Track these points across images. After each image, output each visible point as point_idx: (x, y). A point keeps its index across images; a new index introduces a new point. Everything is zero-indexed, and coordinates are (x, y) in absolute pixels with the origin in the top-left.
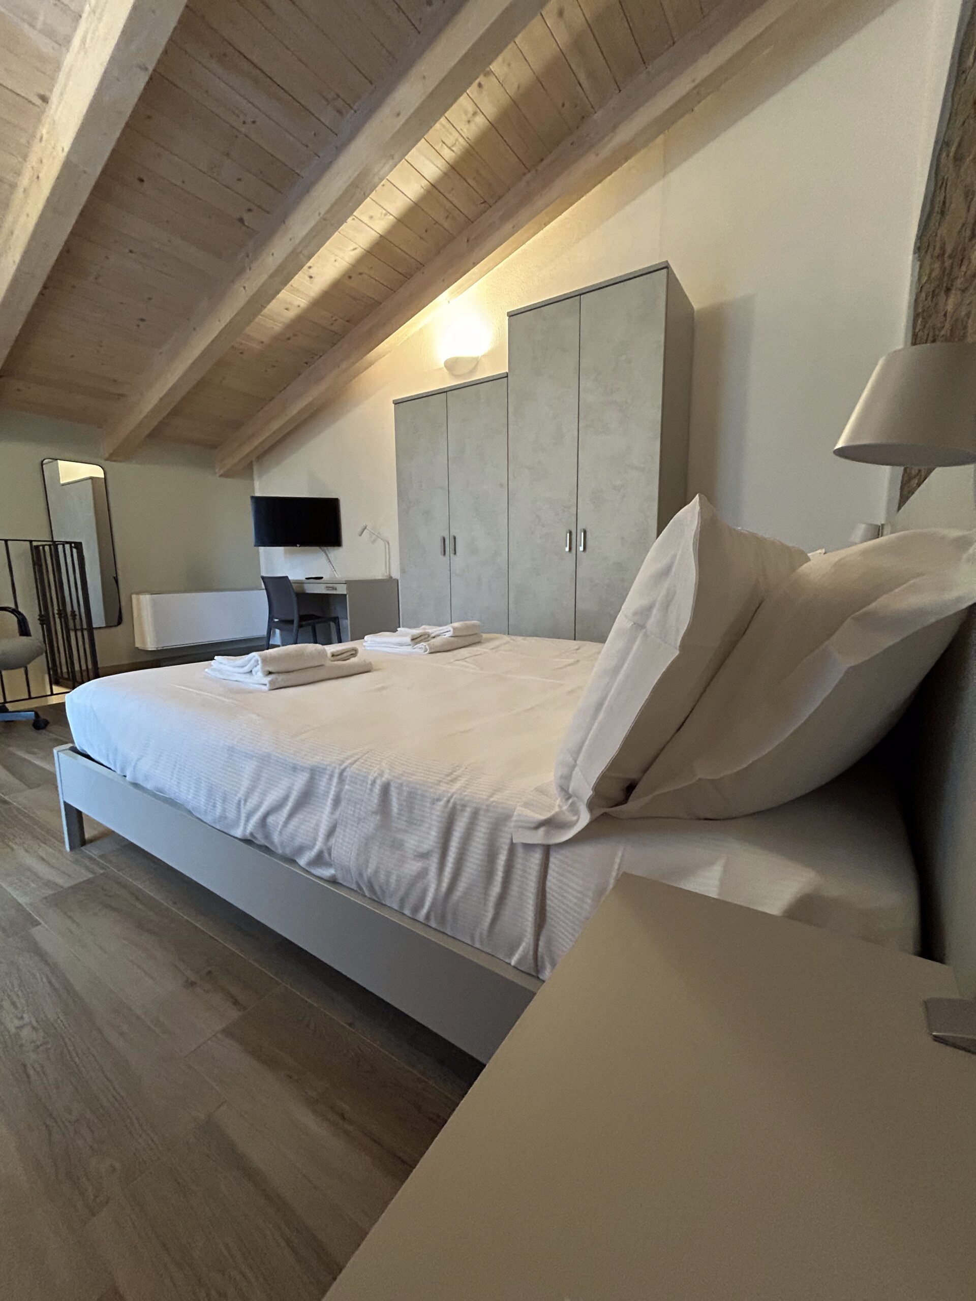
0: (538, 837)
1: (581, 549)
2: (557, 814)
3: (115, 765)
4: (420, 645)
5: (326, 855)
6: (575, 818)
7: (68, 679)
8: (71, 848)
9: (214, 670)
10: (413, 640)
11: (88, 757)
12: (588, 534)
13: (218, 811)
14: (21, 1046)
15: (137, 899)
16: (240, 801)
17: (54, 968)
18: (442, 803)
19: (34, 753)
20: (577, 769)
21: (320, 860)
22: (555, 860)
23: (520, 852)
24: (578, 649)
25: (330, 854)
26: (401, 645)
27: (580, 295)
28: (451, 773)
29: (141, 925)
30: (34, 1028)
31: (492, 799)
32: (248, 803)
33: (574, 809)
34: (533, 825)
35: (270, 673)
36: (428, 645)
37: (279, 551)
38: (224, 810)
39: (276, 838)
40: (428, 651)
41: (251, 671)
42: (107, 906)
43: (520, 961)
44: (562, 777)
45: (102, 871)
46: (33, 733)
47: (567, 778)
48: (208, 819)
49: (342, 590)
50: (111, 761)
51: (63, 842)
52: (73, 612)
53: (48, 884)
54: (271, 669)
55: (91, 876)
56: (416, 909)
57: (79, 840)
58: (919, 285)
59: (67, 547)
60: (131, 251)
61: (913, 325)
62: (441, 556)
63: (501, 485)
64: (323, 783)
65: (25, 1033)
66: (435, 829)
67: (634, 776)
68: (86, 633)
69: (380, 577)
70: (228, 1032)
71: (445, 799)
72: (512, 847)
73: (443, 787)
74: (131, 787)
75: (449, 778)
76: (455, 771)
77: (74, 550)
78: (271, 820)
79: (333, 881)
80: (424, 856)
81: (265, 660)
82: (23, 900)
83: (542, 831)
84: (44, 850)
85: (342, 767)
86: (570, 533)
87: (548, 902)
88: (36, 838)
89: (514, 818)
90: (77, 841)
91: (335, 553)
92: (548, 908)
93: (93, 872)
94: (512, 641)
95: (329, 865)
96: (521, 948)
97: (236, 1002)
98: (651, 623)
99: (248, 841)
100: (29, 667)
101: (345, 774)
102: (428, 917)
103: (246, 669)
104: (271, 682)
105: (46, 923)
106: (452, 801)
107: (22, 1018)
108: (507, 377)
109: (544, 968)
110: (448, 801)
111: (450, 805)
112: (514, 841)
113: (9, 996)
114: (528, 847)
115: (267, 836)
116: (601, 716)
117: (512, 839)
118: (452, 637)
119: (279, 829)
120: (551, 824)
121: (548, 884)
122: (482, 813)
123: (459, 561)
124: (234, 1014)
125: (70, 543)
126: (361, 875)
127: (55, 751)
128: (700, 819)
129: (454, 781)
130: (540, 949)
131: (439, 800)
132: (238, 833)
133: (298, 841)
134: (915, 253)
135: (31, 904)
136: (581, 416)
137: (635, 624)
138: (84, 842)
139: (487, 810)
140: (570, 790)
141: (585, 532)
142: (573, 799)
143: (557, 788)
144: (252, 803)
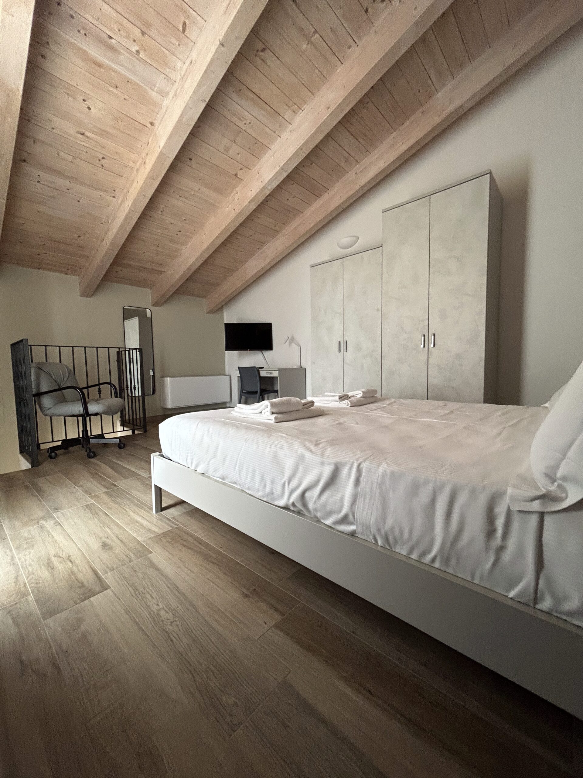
0: (536, 506)
1: (432, 346)
2: (547, 492)
4: (344, 402)
5: (351, 517)
8: (157, 512)
9: (236, 412)
10: (339, 398)
12: (436, 337)
13: (268, 489)
14: (162, 621)
15: (200, 543)
16: (284, 485)
17: (166, 577)
19: (121, 461)
20: (567, 461)
21: (344, 520)
22: (549, 523)
23: (516, 517)
25: (354, 516)
26: (331, 401)
27: (431, 195)
29: (206, 558)
30: (166, 611)
32: (291, 484)
33: (562, 489)
34: (529, 499)
35: (273, 413)
36: (350, 401)
38: (272, 489)
39: (311, 506)
40: (350, 406)
42: (185, 546)
43: (520, 594)
45: (176, 526)
46: (117, 449)
47: (557, 467)
48: (259, 494)
51: (151, 509)
53: (149, 530)
54: (274, 411)
55: (170, 528)
56: (424, 554)
57: (161, 509)
62: (338, 353)
63: (378, 310)
64: (344, 472)
65: (162, 613)
68: (141, 398)
69: (295, 367)
72: (509, 514)
77: (138, 353)
78: (307, 495)
79: (353, 534)
81: (273, 405)
82: (139, 539)
83: (537, 502)
84: (142, 513)
85: (359, 462)
86: (424, 336)
87: (546, 553)
88: (137, 505)
89: (508, 495)
90: (159, 509)
92: (545, 557)
93: (171, 526)
95: (351, 523)
96: (521, 584)
97: (277, 610)
99: (286, 508)
101: (362, 466)
102: (433, 560)
104: (276, 418)
105: (155, 552)
107: (158, 605)
108: (382, 246)
109: (542, 599)
112: (511, 509)
113: (148, 592)
114: (524, 513)
115: (305, 505)
117: (509, 508)
118: (363, 397)
119: (314, 500)
120: (544, 497)
121: (543, 539)
123: (349, 356)
124: (278, 617)
126: (379, 530)
127: (152, 455)
130: (540, 586)
132: (282, 502)
133: (328, 508)
135: (144, 541)
136: (431, 265)
138: (163, 509)
140: (558, 475)
141: (434, 335)
142: (560, 482)
143: (543, 475)
144: (294, 483)
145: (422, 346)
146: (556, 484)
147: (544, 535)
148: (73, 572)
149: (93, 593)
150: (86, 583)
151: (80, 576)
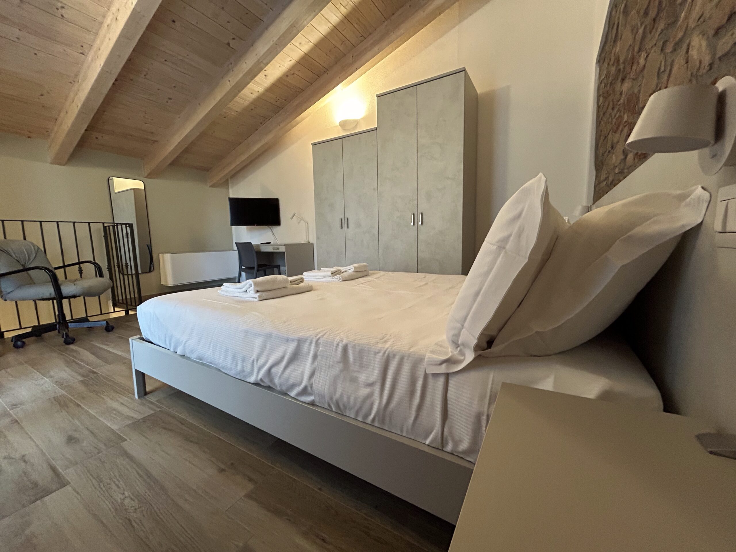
0: (443, 369)
1: (420, 223)
2: (451, 357)
3: (170, 346)
4: (336, 277)
5: (309, 389)
6: (462, 358)
7: (123, 303)
8: (139, 397)
9: (223, 291)
10: (332, 274)
11: (151, 343)
12: (424, 215)
13: (239, 367)
14: (126, 509)
15: (182, 424)
16: (253, 361)
17: (139, 465)
18: (381, 354)
19: (107, 345)
20: (464, 330)
21: (305, 392)
22: (452, 382)
23: (431, 380)
24: (424, 277)
25: (311, 387)
26: (325, 277)
27: (417, 85)
28: (383, 338)
29: (187, 438)
30: (131, 499)
31: (411, 351)
32: (259, 362)
33: (462, 353)
34: (439, 363)
35: (258, 291)
36: (341, 276)
37: (244, 228)
38: (243, 367)
39: (276, 381)
40: (341, 280)
41: (246, 291)
42: (165, 428)
43: (432, 441)
44: (453, 335)
45: (159, 409)
46: (105, 333)
47: (458, 335)
48: (232, 373)
49: (282, 249)
50: (168, 343)
51: (134, 394)
52: (126, 264)
53: (128, 417)
54: (259, 289)
55: (152, 412)
56: (366, 416)
57: (144, 393)
58: (600, 80)
59: (124, 226)
60: (166, 61)
61: (597, 101)
62: (340, 230)
63: (374, 189)
64: (305, 347)
65: (127, 502)
66: (377, 369)
67: (494, 333)
68: (134, 276)
69: (303, 242)
70: (248, 496)
71: (382, 352)
72: (426, 376)
73: (380, 346)
74: (180, 358)
75: (382, 341)
76: (385, 337)
77: (128, 229)
78: (273, 370)
79: (312, 403)
80: (371, 385)
81: (256, 284)
82: (115, 427)
83: (444, 366)
84: (123, 399)
85: (317, 338)
86: (414, 215)
87: (449, 406)
88: (116, 392)
89: (426, 360)
90: (143, 393)
91: (276, 229)
92: (449, 409)
93: (154, 410)
94: (386, 274)
95: (311, 394)
96: (433, 433)
97: (251, 480)
98: (509, 246)
99: (256, 384)
100: (101, 296)
101: (319, 341)
102: (373, 420)
103: (244, 289)
104: (259, 296)
105: (130, 439)
106: (387, 352)
107: (124, 494)
108: (377, 130)
109: (447, 443)
110: (385, 353)
111: (386, 355)
112: (427, 372)
113: (114, 482)
114: (435, 375)
115: (272, 380)
116: (479, 299)
117: (425, 372)
118: (353, 272)
119: (279, 376)
120: (449, 361)
121: (449, 396)
122: (406, 358)
123: (350, 232)
124: (251, 486)
125: (126, 224)
126: (331, 399)
127: (130, 340)
128: (531, 356)
129: (386, 342)
130: (445, 433)
131: (378, 353)
132: (252, 379)
133: (291, 382)
134: (596, 63)
135: (119, 429)
136: (419, 150)
137: (498, 247)
138: (146, 393)
139: (409, 356)
140: (459, 342)
141: (422, 214)
142: (461, 347)
143: (451, 342)
144: (261, 361)
145: (412, 224)
146: (459, 349)
147: (449, 392)
148: (25, 473)
149: (48, 492)
150: (40, 483)
151: (35, 477)
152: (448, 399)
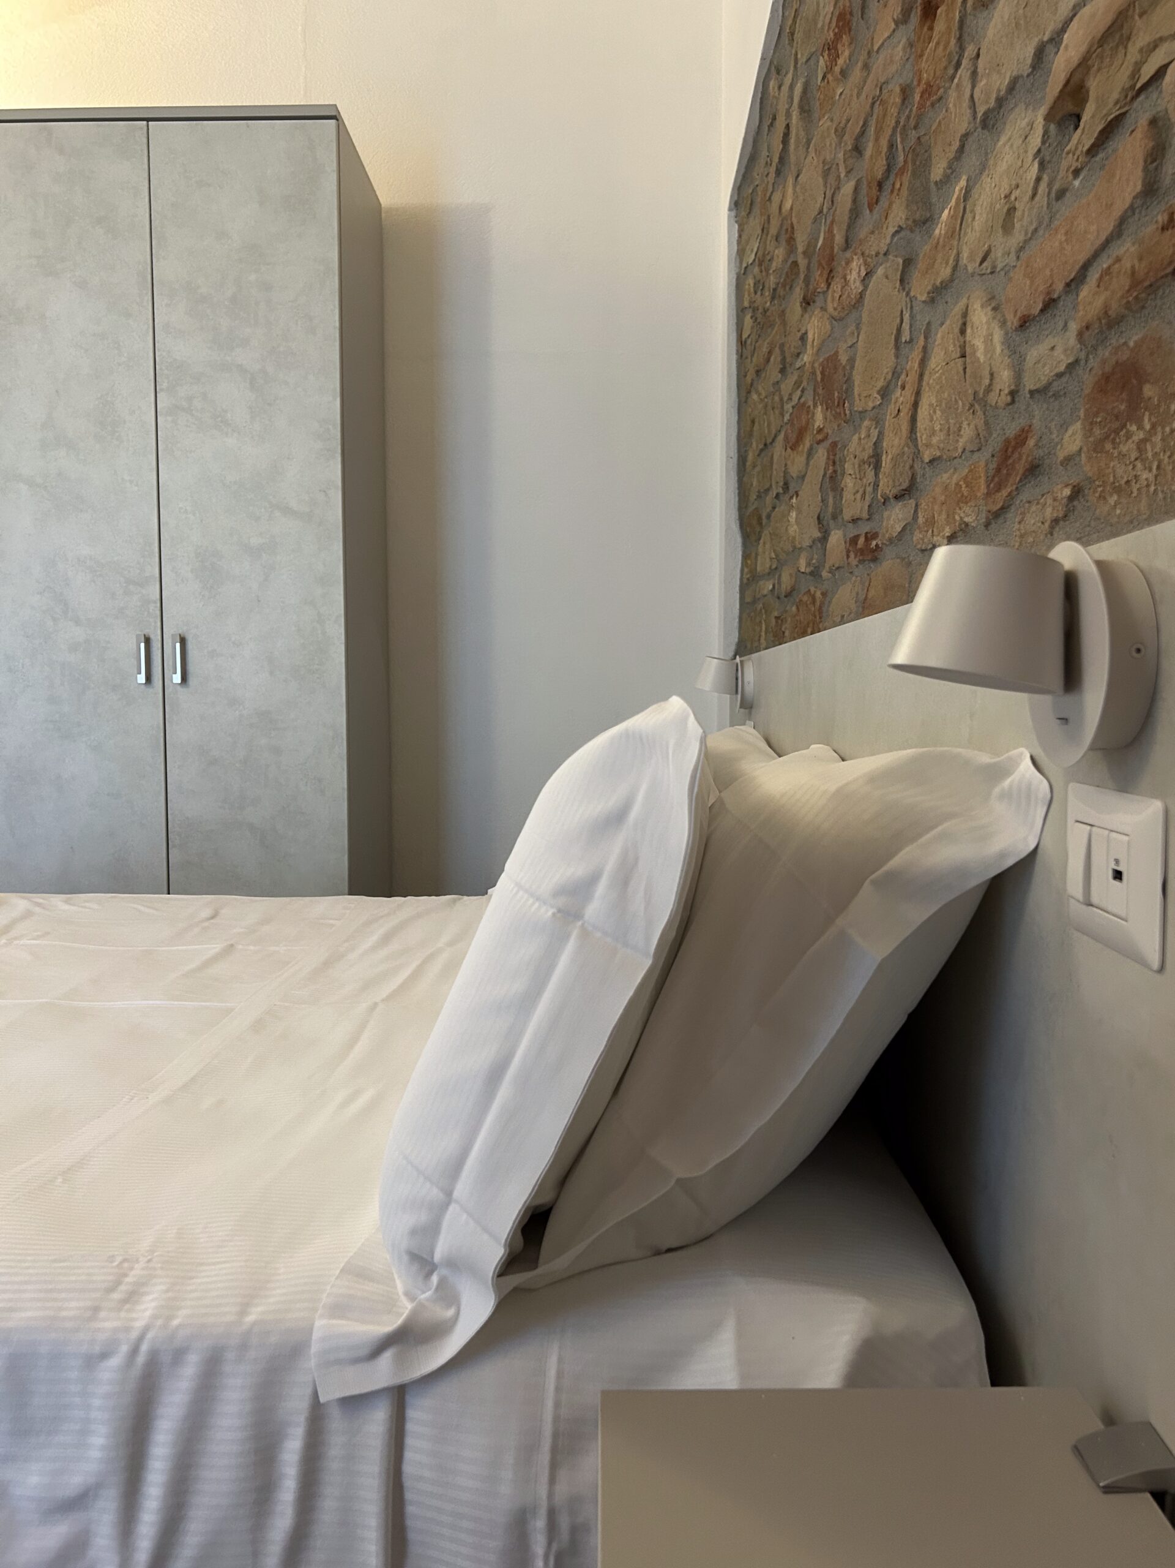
0: (381, 1373)
1: (177, 678)
2: (414, 1313)
6: (451, 1312)
12: (190, 646)
18: (115, 1361)
20: (453, 1208)
22: (418, 1415)
23: (336, 1422)
27: (148, 120)
28: (118, 1283)
31: (250, 1318)
33: (447, 1295)
34: (365, 1352)
44: (413, 1232)
47: (430, 1230)
66: (103, 1430)
71: (124, 1349)
72: (317, 1413)
73: (108, 1323)
75: (115, 1296)
76: (126, 1275)
80: (78, 1502)
83: (387, 1357)
87: (410, 1509)
89: (314, 1348)
92: (409, 1523)
98: (595, 909)
106: (144, 1348)
110: (134, 1351)
111: (141, 1359)
112: (322, 1400)
114: (354, 1403)
116: (504, 1092)
117: (315, 1395)
120: (404, 1337)
122: (230, 1356)
129: (132, 1297)
131: (104, 1356)
137: (559, 911)
139: (244, 1346)
140: (437, 1257)
141: (183, 641)
142: (444, 1271)
143: (406, 1258)
145: (142, 678)
146: (435, 1279)
147: (408, 1455)
152: (407, 1483)
